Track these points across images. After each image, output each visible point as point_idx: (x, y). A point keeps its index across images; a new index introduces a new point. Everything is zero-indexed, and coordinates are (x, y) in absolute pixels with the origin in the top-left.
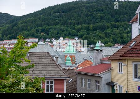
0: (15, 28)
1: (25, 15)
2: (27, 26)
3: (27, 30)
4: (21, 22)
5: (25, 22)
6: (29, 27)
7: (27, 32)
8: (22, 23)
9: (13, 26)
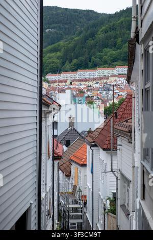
0: (91, 42)
1: (120, 11)
2: (115, 37)
3: (115, 46)
4: (104, 28)
5: (113, 28)
6: (119, 40)
7: (114, 52)
8: (106, 31)
9: (86, 39)
